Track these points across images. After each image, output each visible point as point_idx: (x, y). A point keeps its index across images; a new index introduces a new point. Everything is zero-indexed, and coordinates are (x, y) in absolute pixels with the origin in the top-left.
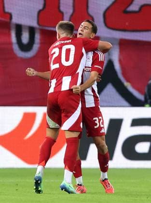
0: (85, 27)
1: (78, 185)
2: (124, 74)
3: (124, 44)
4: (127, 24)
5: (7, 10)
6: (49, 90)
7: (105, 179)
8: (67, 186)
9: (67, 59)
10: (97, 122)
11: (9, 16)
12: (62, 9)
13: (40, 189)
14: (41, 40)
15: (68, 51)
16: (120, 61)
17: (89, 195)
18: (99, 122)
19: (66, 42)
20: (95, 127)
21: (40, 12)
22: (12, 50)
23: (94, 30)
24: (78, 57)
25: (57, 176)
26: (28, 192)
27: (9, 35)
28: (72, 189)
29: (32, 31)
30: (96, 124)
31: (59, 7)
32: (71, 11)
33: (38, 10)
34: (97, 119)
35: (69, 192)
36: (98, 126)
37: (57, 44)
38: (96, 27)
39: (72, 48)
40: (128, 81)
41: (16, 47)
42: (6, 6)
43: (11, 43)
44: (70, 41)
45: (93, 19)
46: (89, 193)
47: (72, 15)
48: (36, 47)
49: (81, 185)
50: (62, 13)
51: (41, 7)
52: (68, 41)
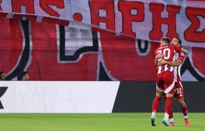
0: (175, 40)
1: (171, 122)
2: (195, 64)
3: (194, 49)
4: (196, 38)
5: (133, 31)
6: (158, 72)
7: (186, 119)
8: (166, 121)
9: (167, 56)
10: (178, 91)
11: (134, 34)
12: (162, 30)
13: (154, 124)
14: (151, 46)
15: (167, 52)
16: (193, 58)
17: (176, 127)
18: (179, 91)
19: (165, 47)
20: (177, 93)
21: (151, 32)
22: (136, 52)
23: (180, 42)
24: (172, 55)
25: (160, 117)
26: (145, 126)
27: (134, 44)
28: (168, 123)
29: (146, 42)
30: (177, 92)
31: (161, 29)
32: (167, 32)
33: (149, 31)
34: (178, 89)
35: (166, 125)
36: (178, 92)
37: (160, 48)
38: (181, 41)
39: (169, 50)
40: (196, 68)
41: (138, 50)
42: (133, 29)
43: (135, 49)
44: (167, 46)
45: (178, 36)
46: (176, 126)
47: (167, 34)
48: (149, 50)
49: (172, 123)
50: (162, 33)
51: (151, 29)
52: (166, 47)
